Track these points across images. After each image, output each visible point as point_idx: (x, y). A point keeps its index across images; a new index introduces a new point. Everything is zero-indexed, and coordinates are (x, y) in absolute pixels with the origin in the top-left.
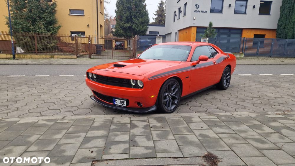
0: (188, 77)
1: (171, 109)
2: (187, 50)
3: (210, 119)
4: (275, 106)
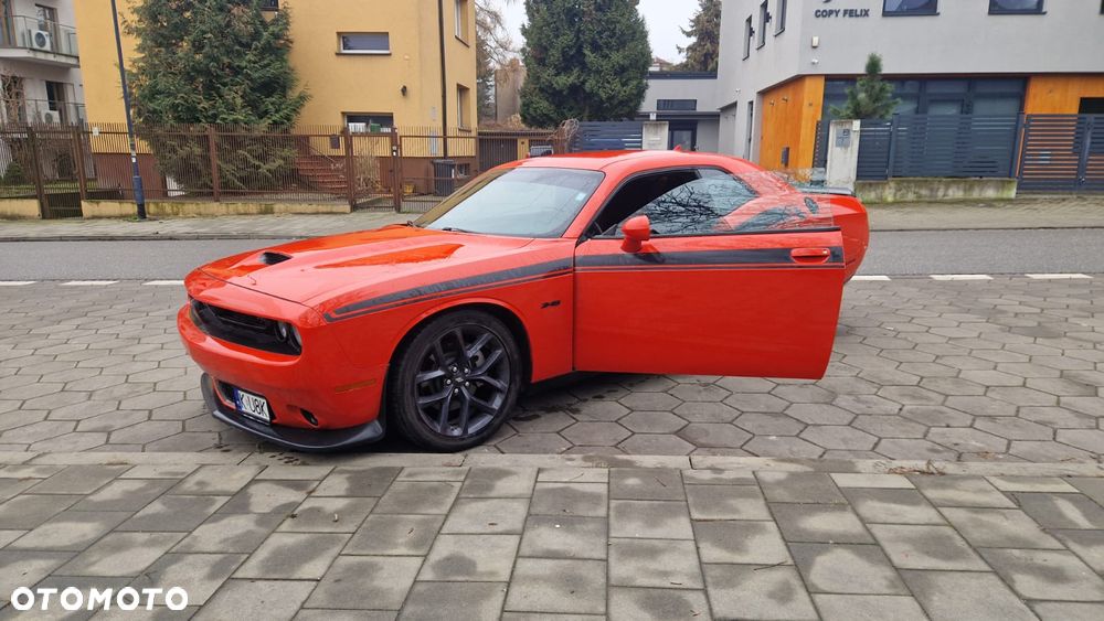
0: (555, 304)
1: (465, 431)
2: (582, 190)
3: (571, 485)
4: (948, 426)
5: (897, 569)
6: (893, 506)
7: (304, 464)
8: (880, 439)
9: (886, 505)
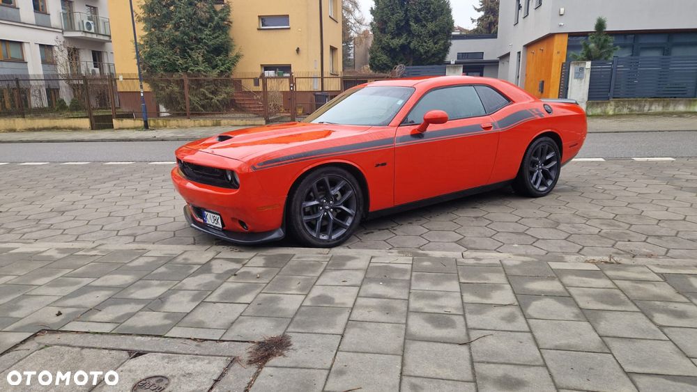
0: (383, 164)
1: (330, 237)
2: (401, 98)
3: (391, 265)
4: (629, 241)
5: (581, 309)
6: (584, 279)
7: (240, 251)
8: (584, 247)
9: (580, 278)
